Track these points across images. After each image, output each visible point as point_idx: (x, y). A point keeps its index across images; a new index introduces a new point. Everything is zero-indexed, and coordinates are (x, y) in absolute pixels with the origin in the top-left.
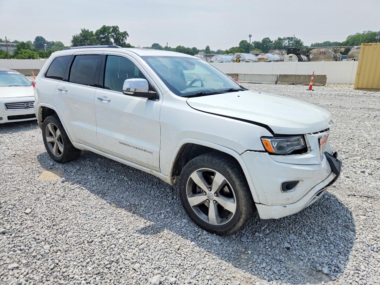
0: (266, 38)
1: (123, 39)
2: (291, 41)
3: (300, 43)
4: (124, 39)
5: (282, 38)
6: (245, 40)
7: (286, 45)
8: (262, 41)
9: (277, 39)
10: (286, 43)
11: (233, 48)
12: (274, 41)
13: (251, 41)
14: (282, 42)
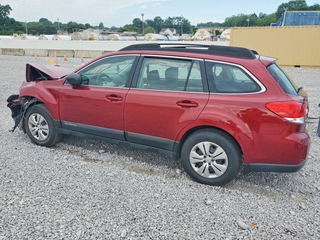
0: (157, 17)
1: (5, 13)
2: (180, 20)
3: (188, 22)
4: (7, 13)
5: (172, 17)
6: (138, 18)
7: (176, 24)
8: (154, 20)
9: (167, 18)
10: (176, 22)
11: (127, 26)
12: (165, 20)
13: (143, 19)
14: (172, 21)
